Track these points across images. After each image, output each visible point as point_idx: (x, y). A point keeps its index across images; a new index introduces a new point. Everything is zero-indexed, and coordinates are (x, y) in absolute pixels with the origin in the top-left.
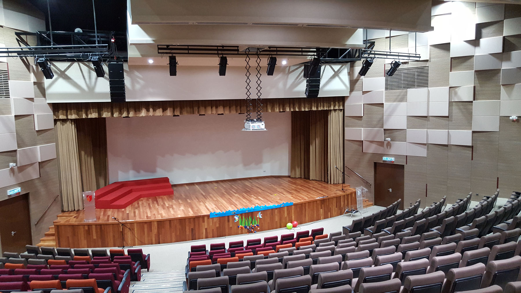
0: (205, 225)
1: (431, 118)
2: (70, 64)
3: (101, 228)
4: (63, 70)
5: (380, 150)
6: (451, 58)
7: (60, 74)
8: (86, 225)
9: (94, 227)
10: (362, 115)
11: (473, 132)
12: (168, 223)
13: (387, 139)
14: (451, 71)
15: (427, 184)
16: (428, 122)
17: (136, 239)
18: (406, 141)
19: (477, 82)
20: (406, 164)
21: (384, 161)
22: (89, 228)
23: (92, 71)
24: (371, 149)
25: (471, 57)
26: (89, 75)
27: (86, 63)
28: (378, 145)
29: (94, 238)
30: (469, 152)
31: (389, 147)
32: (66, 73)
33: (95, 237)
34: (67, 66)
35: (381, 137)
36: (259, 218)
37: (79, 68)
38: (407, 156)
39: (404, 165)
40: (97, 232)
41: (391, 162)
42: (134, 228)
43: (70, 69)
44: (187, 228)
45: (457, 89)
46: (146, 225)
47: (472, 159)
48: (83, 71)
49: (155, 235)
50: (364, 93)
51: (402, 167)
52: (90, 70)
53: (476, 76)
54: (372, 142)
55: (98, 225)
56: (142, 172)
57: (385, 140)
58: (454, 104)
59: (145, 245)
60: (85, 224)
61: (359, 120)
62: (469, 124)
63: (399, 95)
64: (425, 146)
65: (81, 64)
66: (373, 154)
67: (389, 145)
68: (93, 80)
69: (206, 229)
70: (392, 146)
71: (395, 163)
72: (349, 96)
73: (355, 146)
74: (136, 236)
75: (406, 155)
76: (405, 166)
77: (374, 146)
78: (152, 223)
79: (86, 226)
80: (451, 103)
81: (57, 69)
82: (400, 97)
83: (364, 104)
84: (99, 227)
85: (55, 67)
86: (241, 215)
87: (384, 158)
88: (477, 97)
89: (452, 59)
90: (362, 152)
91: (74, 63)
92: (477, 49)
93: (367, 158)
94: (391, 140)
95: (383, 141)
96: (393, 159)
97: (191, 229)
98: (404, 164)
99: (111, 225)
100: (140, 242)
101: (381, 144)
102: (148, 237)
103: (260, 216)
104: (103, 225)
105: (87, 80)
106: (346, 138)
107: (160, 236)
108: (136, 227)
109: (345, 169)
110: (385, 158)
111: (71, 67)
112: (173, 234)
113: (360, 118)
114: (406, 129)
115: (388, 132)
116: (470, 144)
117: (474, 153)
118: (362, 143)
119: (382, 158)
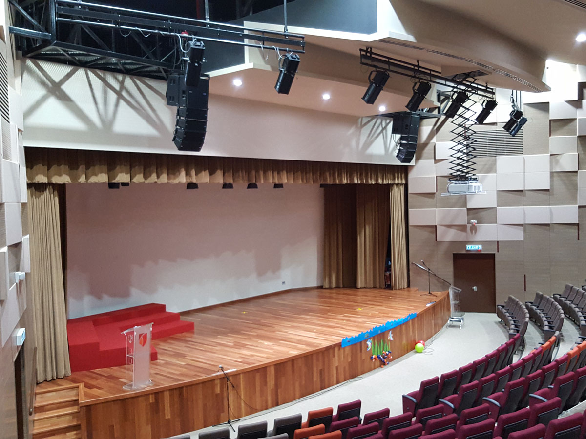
0: (335, 362)
1: (527, 192)
2: (71, 71)
3: (181, 394)
4: (57, 79)
5: (461, 237)
6: (550, 120)
7: (51, 88)
8: (152, 394)
9: (167, 394)
10: (436, 192)
11: (580, 207)
12: (290, 364)
13: (472, 221)
14: (550, 136)
15: (525, 275)
16: (525, 198)
17: (243, 405)
18: (496, 223)
19: (581, 149)
20: (498, 252)
21: (469, 251)
22: (157, 399)
23: (108, 89)
24: (448, 236)
25: (572, 120)
26: (105, 97)
27: (100, 73)
28: (458, 230)
29: (166, 418)
30: (574, 231)
31: (474, 232)
32: (63, 87)
33: (168, 416)
34: (66, 74)
35: (462, 220)
36: (390, 340)
37: (87, 80)
38: (498, 242)
39: (494, 254)
40: (172, 406)
41: (478, 250)
42: (240, 384)
43: (70, 79)
44: (315, 369)
45: (558, 157)
46: (259, 374)
47: (578, 239)
48: (93, 86)
49: (272, 389)
50: (437, 161)
51: (492, 256)
52: (106, 87)
53: (579, 142)
54: (449, 226)
55: (176, 389)
56: (106, 297)
57: (469, 223)
58: (555, 174)
59: (257, 412)
60: (148, 393)
61: (431, 197)
62: (573, 199)
63: (486, 165)
64: (521, 227)
65: (91, 74)
66: (452, 243)
67: (474, 228)
68: (111, 107)
69: (337, 368)
70: (478, 230)
71: (483, 252)
72: (414, 166)
73: (425, 234)
74: (242, 397)
75: (496, 240)
76: (496, 255)
77: (453, 231)
78: (268, 368)
79: (151, 396)
80: (552, 173)
81: (46, 77)
82: (487, 167)
83: (437, 177)
84: (176, 393)
85: (42, 72)
86: (374, 338)
87: (467, 247)
88: (581, 166)
89: (551, 122)
90: (436, 240)
91: (77, 70)
92: (579, 111)
93: (443, 248)
94: (477, 222)
95: (466, 224)
96: (480, 247)
97: (319, 371)
98: (495, 252)
99: (201, 385)
100: (249, 409)
101: (463, 228)
102: (261, 397)
103: (390, 337)
104: (186, 387)
105: (101, 106)
106: (411, 223)
107: (279, 390)
108: (243, 381)
109: (410, 267)
110: (469, 247)
111: (73, 76)
112: (297, 384)
113: (431, 195)
114: (496, 208)
115: (471, 212)
116: (576, 221)
117: (580, 232)
118: (434, 229)
119: (465, 247)
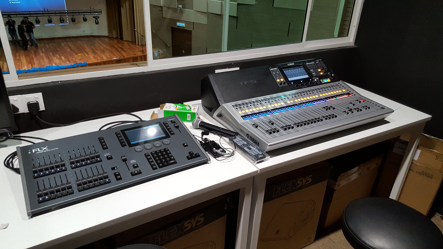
5: (175, 16)
11: (238, 4)
13: (179, 6)
15: (207, 48)
18: (192, 9)
20: (193, 30)
21: (178, 26)
24: (169, 15)
28: (173, 11)
30: (235, 22)
31: (181, 14)
35: (175, 4)
38: (193, 23)
41: (183, 27)
47: (237, 28)
51: (190, 32)
54: (169, 8)
64: (205, 14)
66: (170, 19)
67: (181, 12)
70: (183, 13)
71: (185, 29)
73: (157, 11)
76: (192, 32)
77: (170, 12)
87: (177, 24)
90: (163, 17)
93: (166, 23)
94: (183, 7)
95: (177, 8)
96: (184, 25)
98: (191, 30)
101: (175, 10)
116: (236, 15)
117: (238, 23)
118: (162, 9)
119: (176, 24)
